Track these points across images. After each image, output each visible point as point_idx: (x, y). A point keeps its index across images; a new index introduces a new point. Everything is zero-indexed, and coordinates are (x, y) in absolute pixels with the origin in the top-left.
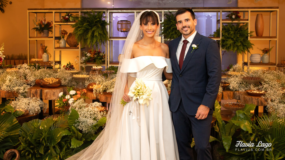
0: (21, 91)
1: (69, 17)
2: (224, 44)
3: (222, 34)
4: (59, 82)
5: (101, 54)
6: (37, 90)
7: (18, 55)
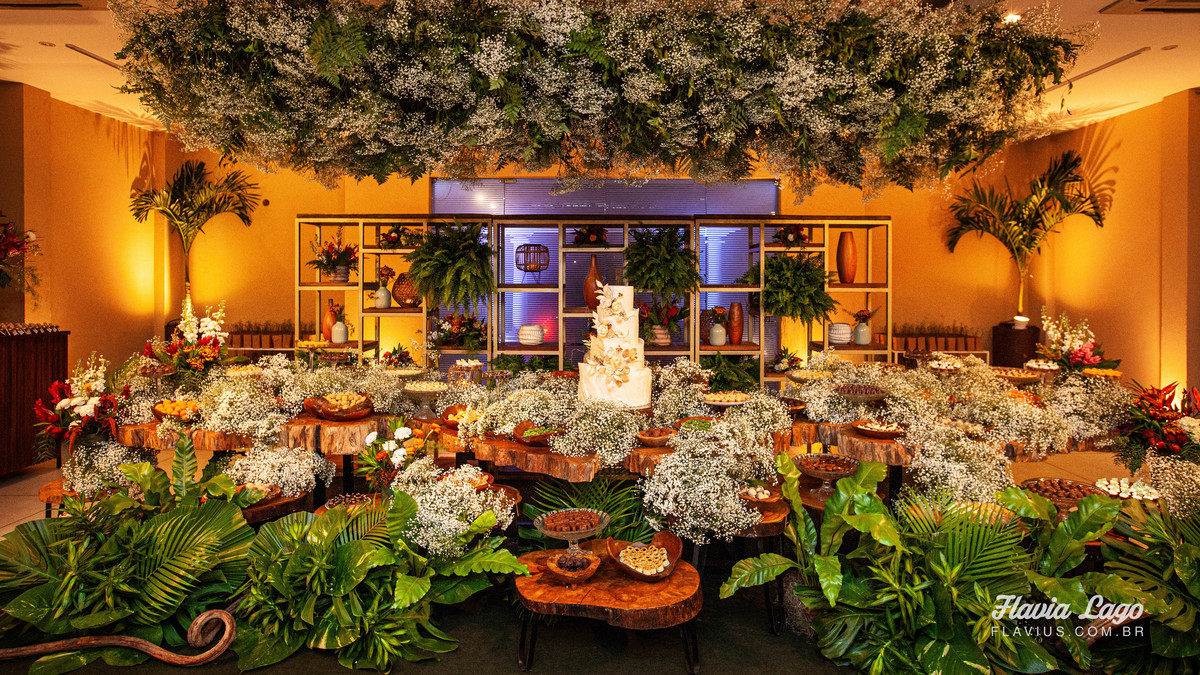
0: (261, 433)
1: (399, 236)
2: (772, 300)
3: (766, 277)
4: (368, 404)
5: (477, 326)
6: (307, 427)
7: (281, 322)
